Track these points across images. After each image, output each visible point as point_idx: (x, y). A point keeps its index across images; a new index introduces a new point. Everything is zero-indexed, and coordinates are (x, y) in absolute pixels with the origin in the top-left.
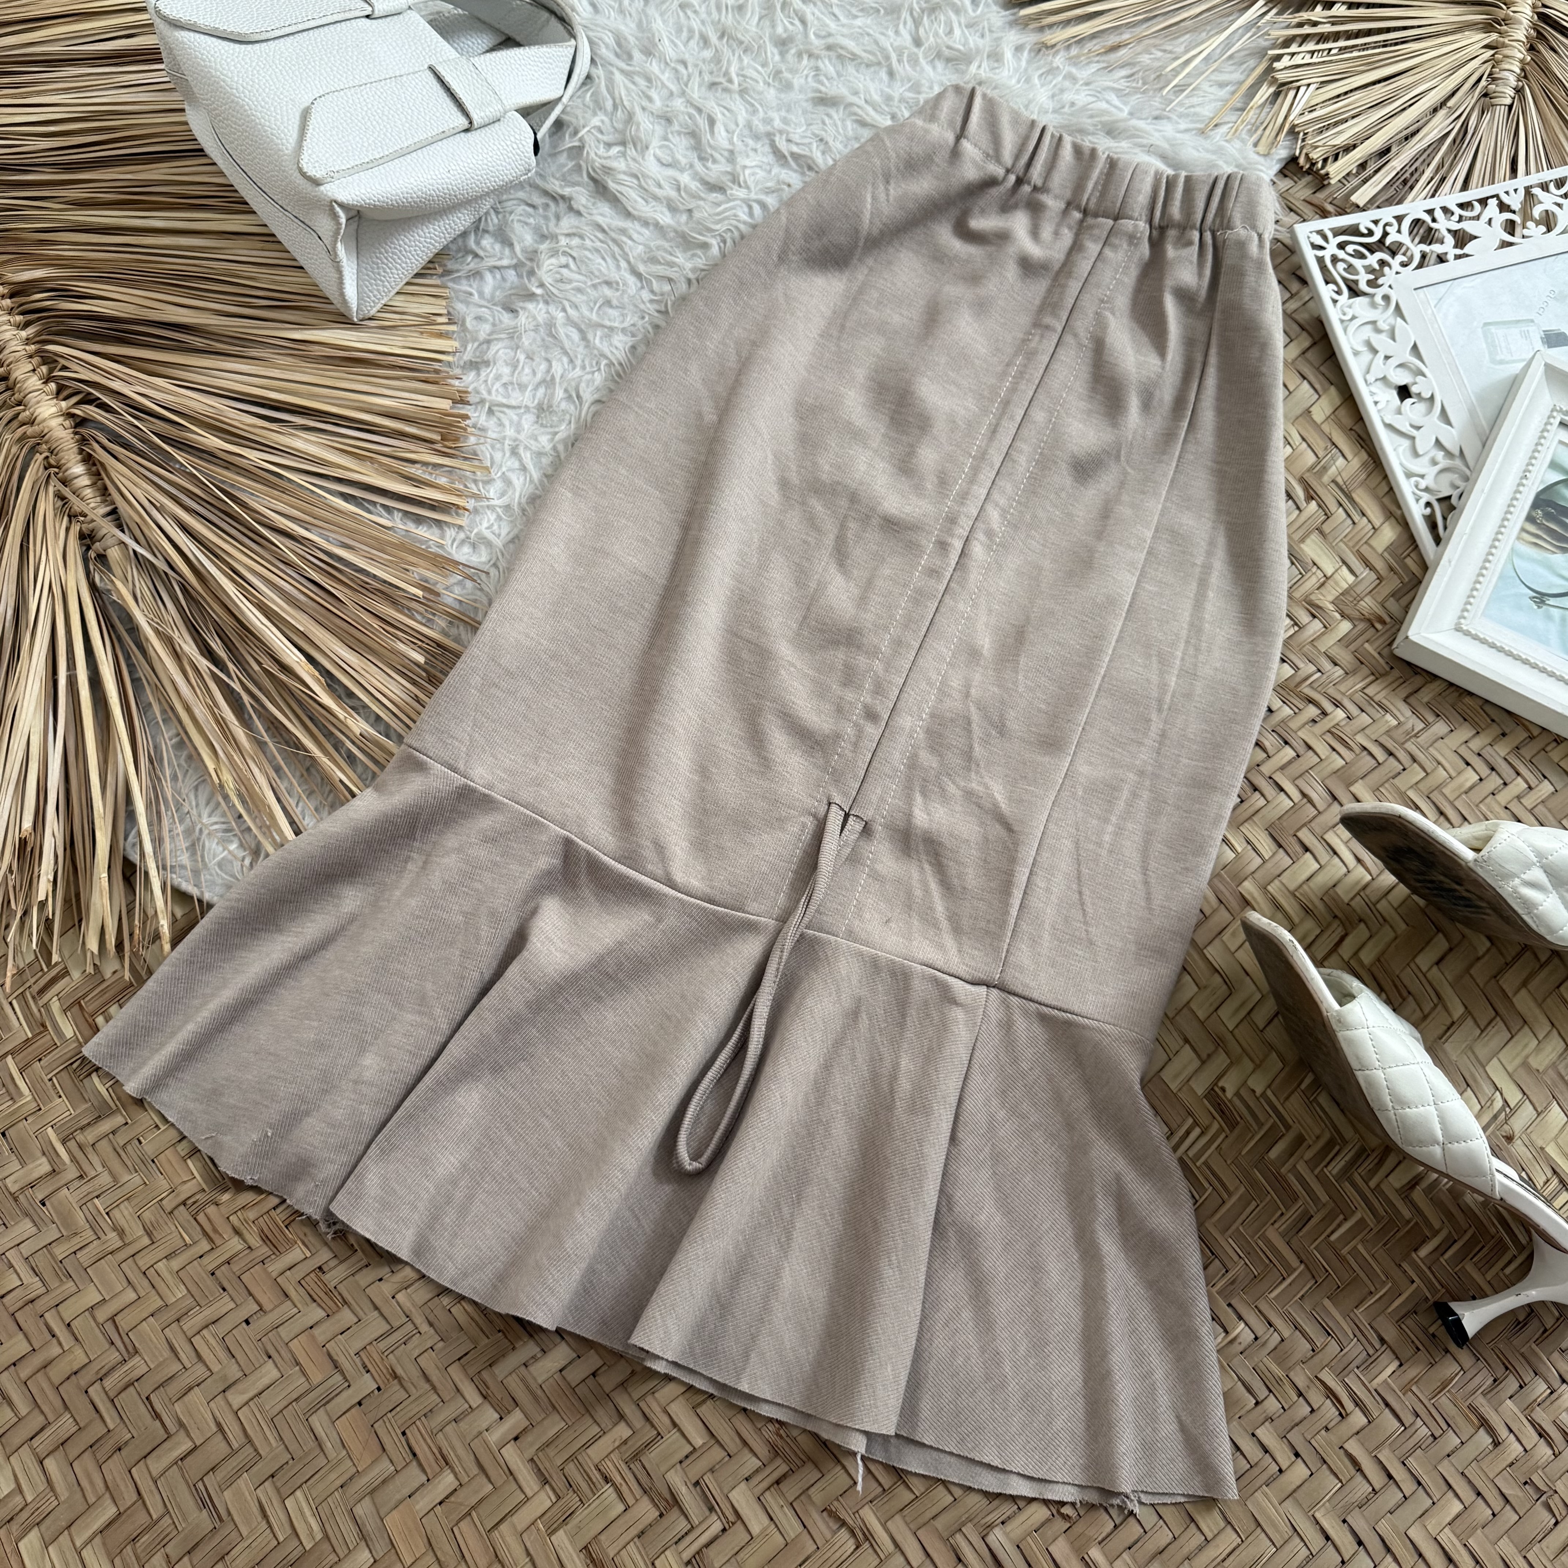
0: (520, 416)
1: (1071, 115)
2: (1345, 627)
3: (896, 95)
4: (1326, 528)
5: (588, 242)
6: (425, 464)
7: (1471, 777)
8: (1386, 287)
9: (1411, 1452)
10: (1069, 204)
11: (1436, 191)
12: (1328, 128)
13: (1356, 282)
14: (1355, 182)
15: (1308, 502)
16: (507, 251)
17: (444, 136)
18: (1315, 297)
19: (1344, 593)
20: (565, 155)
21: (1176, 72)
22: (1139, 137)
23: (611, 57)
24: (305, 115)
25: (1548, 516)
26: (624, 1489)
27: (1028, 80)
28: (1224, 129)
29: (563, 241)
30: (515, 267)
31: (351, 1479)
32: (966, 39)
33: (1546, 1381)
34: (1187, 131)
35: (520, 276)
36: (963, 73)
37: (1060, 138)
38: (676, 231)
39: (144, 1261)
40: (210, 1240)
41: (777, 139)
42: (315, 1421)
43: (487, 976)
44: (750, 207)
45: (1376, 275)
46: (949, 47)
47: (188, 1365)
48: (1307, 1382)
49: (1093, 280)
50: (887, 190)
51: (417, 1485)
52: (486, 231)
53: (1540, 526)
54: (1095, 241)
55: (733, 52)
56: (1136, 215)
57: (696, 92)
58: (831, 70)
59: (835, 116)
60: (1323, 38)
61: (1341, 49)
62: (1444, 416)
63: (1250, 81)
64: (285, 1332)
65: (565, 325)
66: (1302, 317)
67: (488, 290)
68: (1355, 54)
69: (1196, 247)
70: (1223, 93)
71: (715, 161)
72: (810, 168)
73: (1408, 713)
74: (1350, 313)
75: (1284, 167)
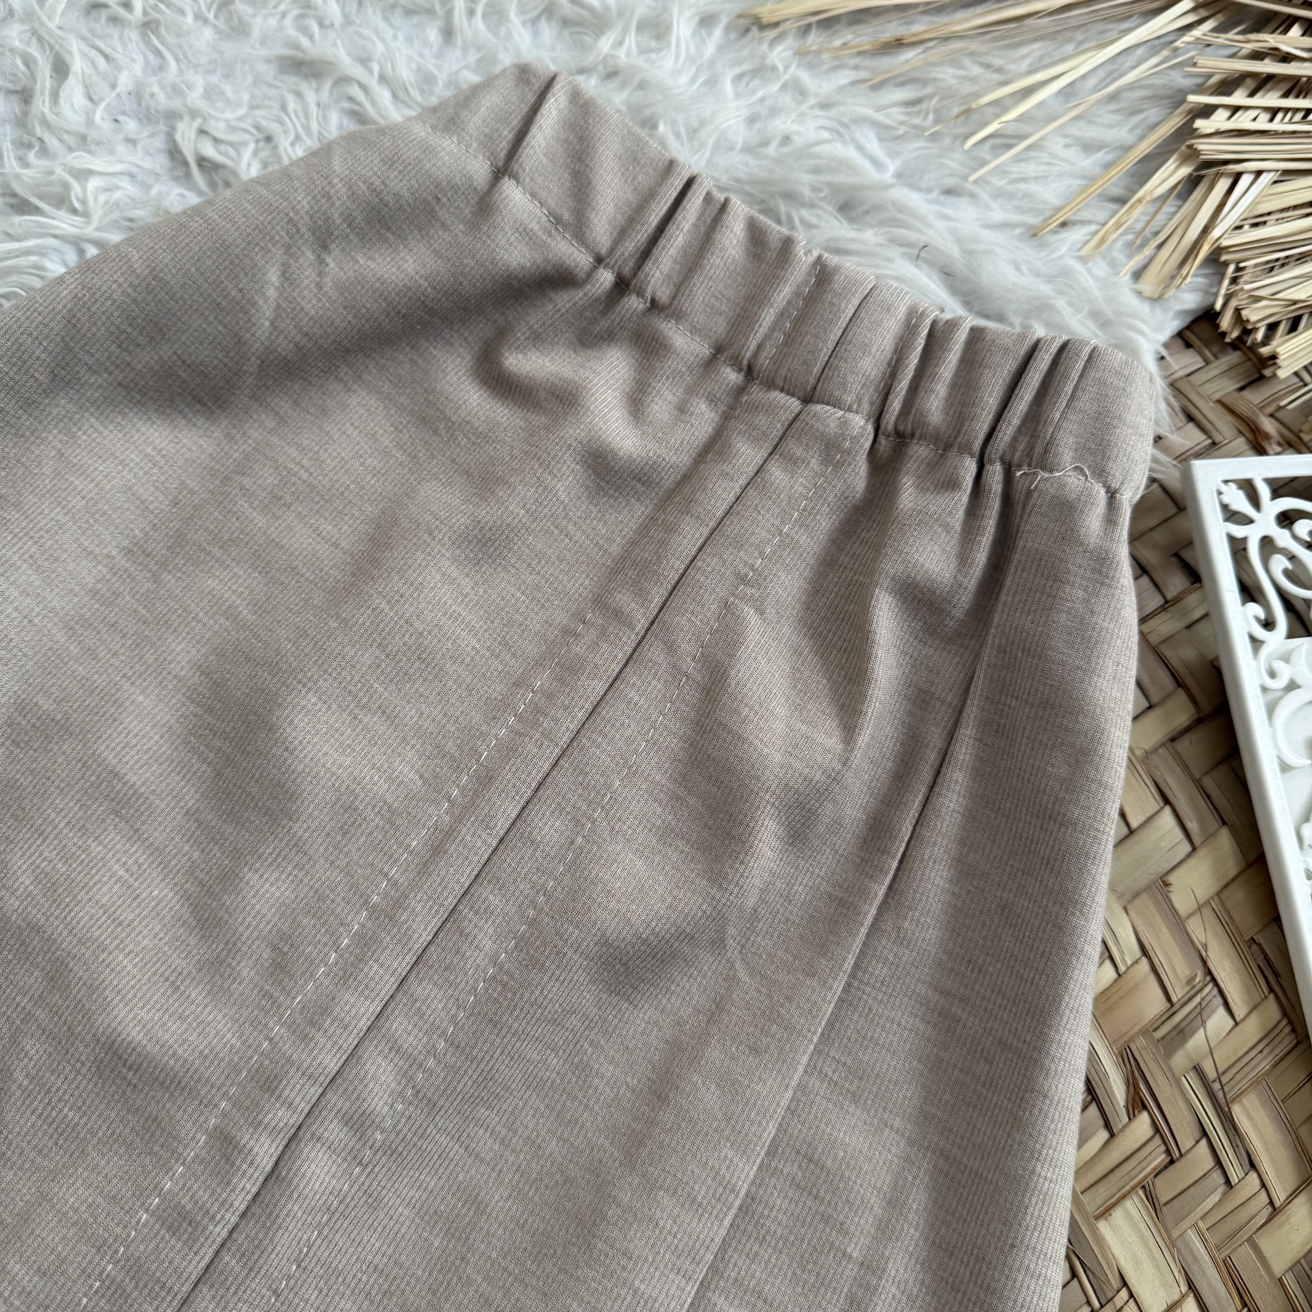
1: (778, 161)
10: (719, 350)
12: (1284, 263)
18: (1215, 621)
21: (999, 108)
22: (902, 225)
27: (712, 82)
28: (1076, 235)
34: (1004, 226)
37: (724, 207)
41: (182, 125)
49: (731, 528)
54: (756, 440)
56: (849, 399)
59: (311, 97)
60: (1298, 86)
63: (1145, 148)
66: (1182, 657)
69: (963, 497)
70: (1089, 163)
71: (43, 152)
74: (1285, 673)
75: (1189, 327)
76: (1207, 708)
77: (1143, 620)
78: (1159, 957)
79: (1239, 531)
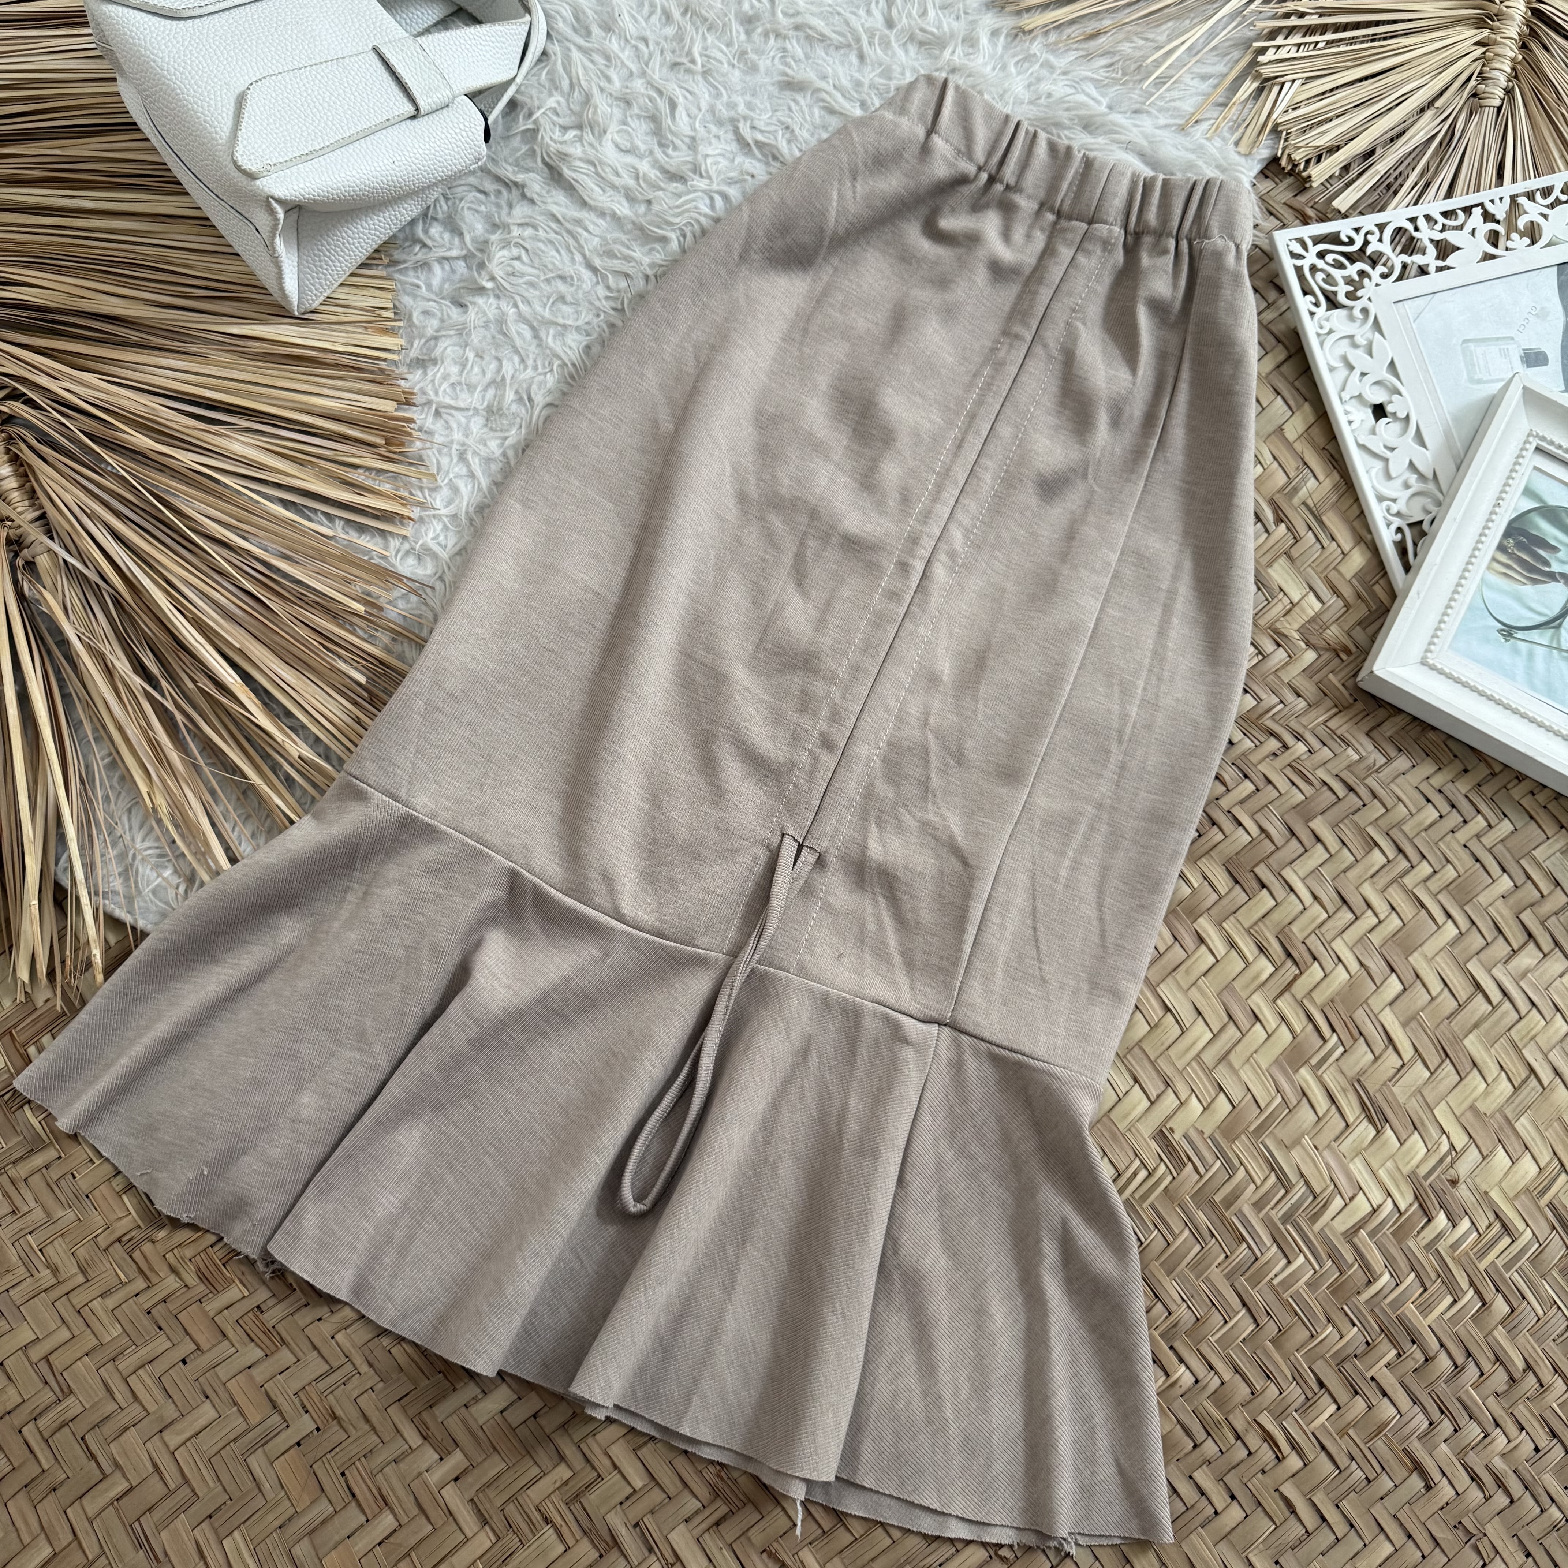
0: (468, 419)
1: (1048, 107)
2: (1310, 656)
3: (866, 82)
4: (1295, 553)
5: (541, 233)
6: (368, 469)
7: (1431, 814)
8: (1365, 299)
9: (1345, 1495)
10: (1042, 205)
11: (1420, 197)
12: (1311, 127)
13: (1335, 293)
14: (1338, 185)
15: (1277, 525)
16: (457, 240)
17: (388, 124)
18: (1292, 308)
19: (1312, 620)
20: (519, 138)
21: (1158, 63)
22: (1116, 133)
23: (568, 32)
24: (241, 101)
25: (1519, 545)
26: (565, 1530)
27: (1004, 67)
28: (1204, 126)
29: (516, 231)
30: (465, 258)
31: (290, 1519)
32: (940, 21)
33: (1480, 1424)
34: (1167, 126)
35: (469, 268)
36: (936, 58)
37: (1035, 135)
38: (634, 223)
39: (78, 1299)
40: (147, 1278)
41: (741, 125)
42: (253, 1461)
43: (429, 1011)
44: (712, 199)
45: (1355, 286)
46: (922, 30)
47: (124, 1405)
48: (1245, 1425)
49: (1064, 288)
50: (854, 186)
51: (355, 1526)
52: (435, 219)
53: (1511, 555)
54: (1068, 246)
55: (697, 29)
56: (1111, 219)
57: (657, 72)
58: (799, 52)
59: (802, 102)
60: (1310, 30)
61: (1328, 42)
62: (1419, 438)
63: (1233, 75)
64: (223, 1372)
65: (516, 321)
66: (1279, 328)
67: (436, 282)
68: (1343, 48)
69: (1171, 256)
70: (1205, 86)
71: (675, 148)
72: (775, 158)
73: (1371, 748)
74: (1327, 327)
75: (1266, 168)
76: (1293, 351)
77: (1259, 314)
78: (1282, 459)
79: (1299, 263)
